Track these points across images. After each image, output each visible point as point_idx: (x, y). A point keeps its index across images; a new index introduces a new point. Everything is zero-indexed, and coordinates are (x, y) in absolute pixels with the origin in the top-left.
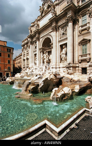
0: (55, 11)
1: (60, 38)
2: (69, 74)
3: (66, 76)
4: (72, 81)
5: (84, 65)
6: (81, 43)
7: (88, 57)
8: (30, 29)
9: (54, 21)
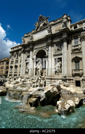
0: (51, 30)
1: (55, 53)
2: (66, 86)
3: (64, 88)
4: (70, 93)
5: (78, 78)
6: (74, 60)
7: (81, 72)
8: (24, 39)
9: (49, 38)
